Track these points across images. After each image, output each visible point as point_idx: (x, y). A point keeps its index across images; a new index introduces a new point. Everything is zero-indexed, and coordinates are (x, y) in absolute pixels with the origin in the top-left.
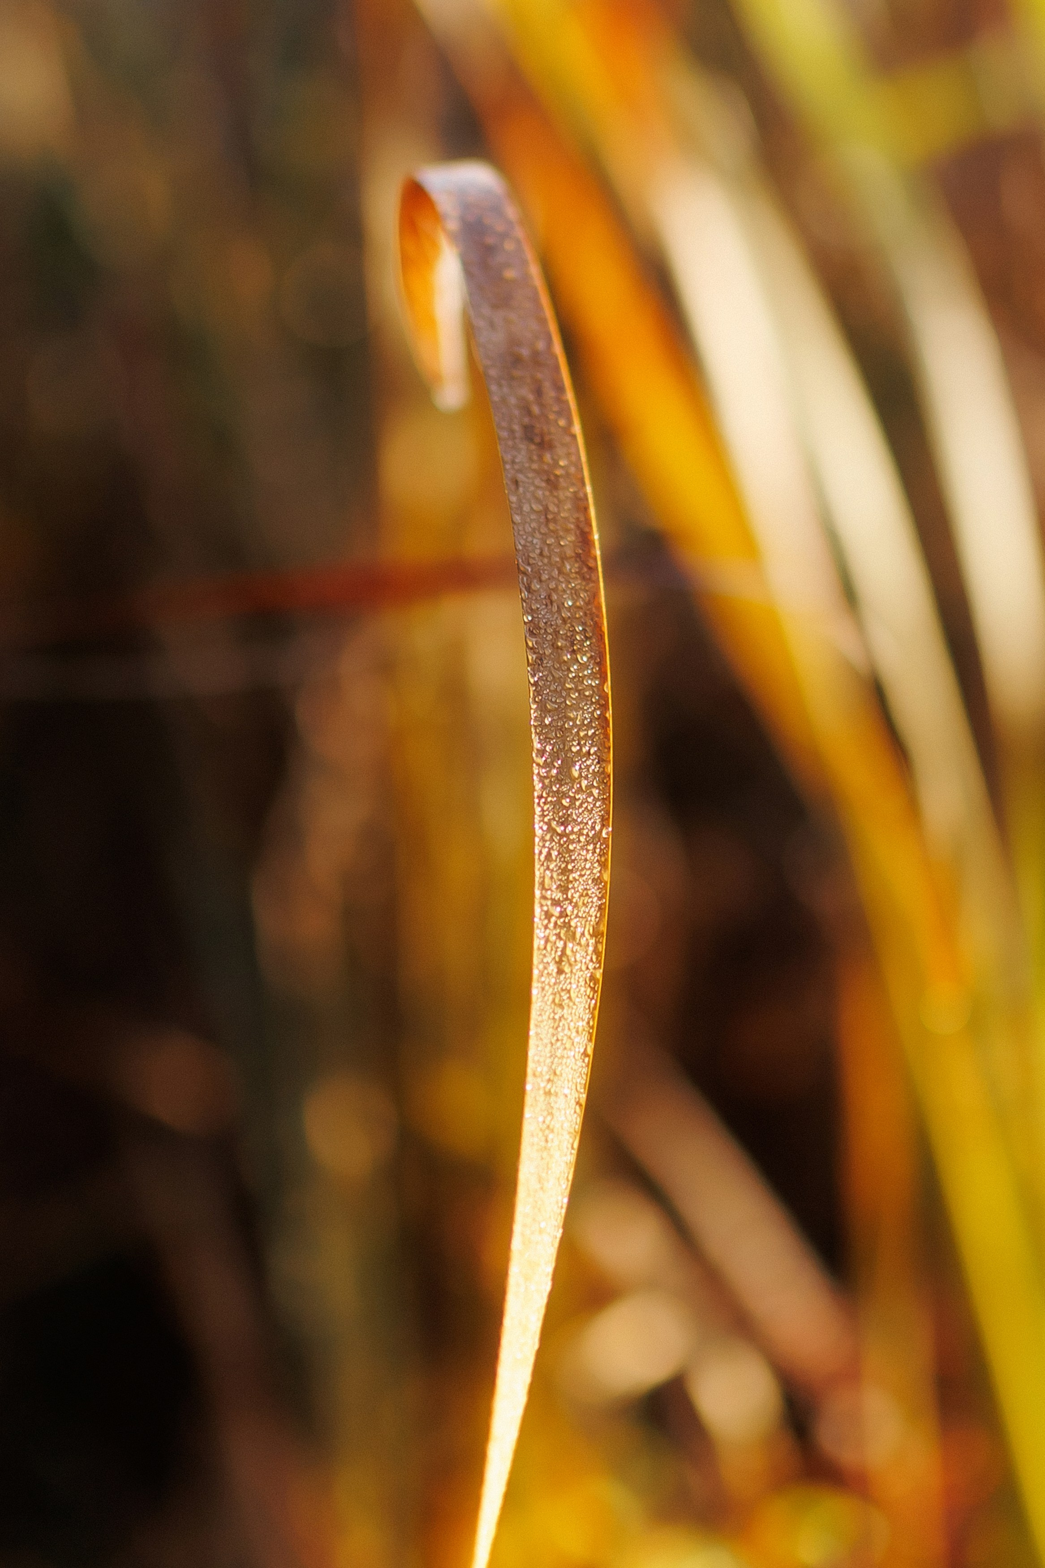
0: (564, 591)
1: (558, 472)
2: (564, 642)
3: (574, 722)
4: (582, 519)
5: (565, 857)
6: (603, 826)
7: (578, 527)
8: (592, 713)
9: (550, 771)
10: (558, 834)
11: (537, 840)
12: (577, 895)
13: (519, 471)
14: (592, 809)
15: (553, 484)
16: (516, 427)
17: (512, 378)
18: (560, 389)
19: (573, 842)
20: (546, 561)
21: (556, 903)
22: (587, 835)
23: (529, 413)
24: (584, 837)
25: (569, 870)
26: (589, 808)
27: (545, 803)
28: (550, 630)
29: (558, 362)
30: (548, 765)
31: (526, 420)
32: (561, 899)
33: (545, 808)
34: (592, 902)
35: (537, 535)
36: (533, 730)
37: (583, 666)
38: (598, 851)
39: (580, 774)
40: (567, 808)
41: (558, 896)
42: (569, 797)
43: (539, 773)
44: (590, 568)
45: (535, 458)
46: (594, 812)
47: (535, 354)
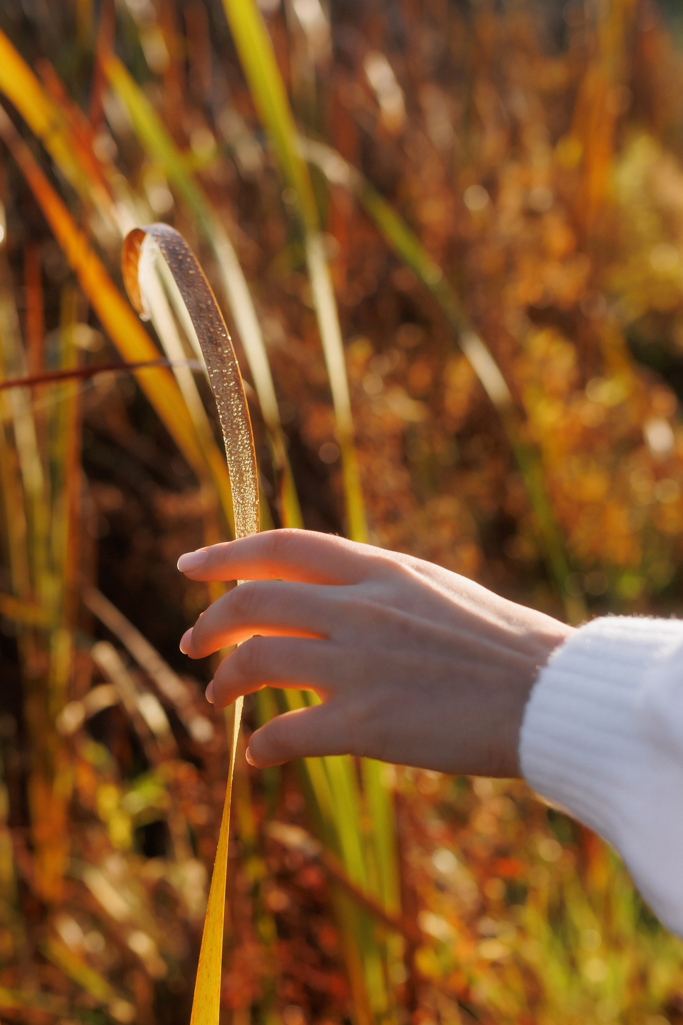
0: (233, 405)
1: (225, 356)
2: (236, 426)
3: (242, 458)
4: (236, 375)
5: (244, 513)
6: (256, 500)
7: (235, 378)
8: (248, 454)
9: (236, 478)
10: (241, 504)
11: (234, 506)
12: (249, 528)
13: (210, 356)
14: (252, 493)
15: (223, 361)
16: (206, 337)
17: (201, 317)
18: (220, 321)
19: (246, 506)
20: (225, 393)
21: (243, 531)
22: (251, 504)
23: (210, 332)
24: (250, 504)
25: (246, 518)
26: (251, 493)
27: (235, 491)
28: (230, 421)
29: (218, 310)
30: (235, 476)
31: (209, 334)
32: (244, 530)
33: (235, 494)
34: (254, 530)
35: (220, 382)
36: (228, 462)
37: (243, 436)
38: (255, 509)
39: (246, 479)
40: (243, 493)
41: (243, 528)
42: (243, 488)
43: (232, 479)
44: (241, 395)
45: (215, 350)
46: (252, 494)
47: (208, 306)
